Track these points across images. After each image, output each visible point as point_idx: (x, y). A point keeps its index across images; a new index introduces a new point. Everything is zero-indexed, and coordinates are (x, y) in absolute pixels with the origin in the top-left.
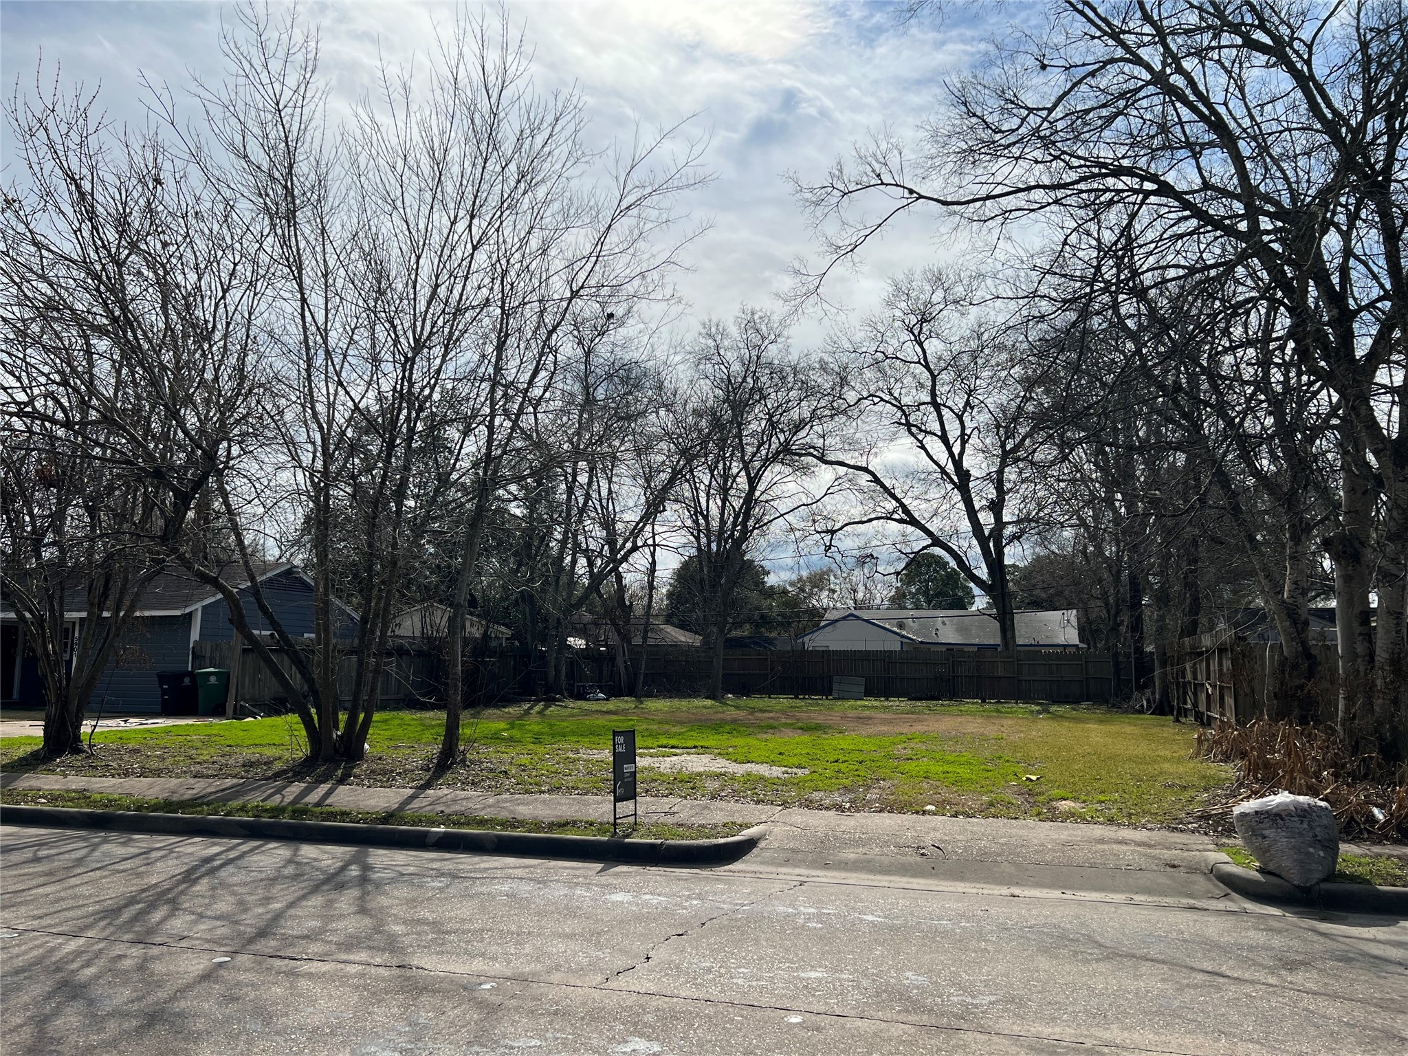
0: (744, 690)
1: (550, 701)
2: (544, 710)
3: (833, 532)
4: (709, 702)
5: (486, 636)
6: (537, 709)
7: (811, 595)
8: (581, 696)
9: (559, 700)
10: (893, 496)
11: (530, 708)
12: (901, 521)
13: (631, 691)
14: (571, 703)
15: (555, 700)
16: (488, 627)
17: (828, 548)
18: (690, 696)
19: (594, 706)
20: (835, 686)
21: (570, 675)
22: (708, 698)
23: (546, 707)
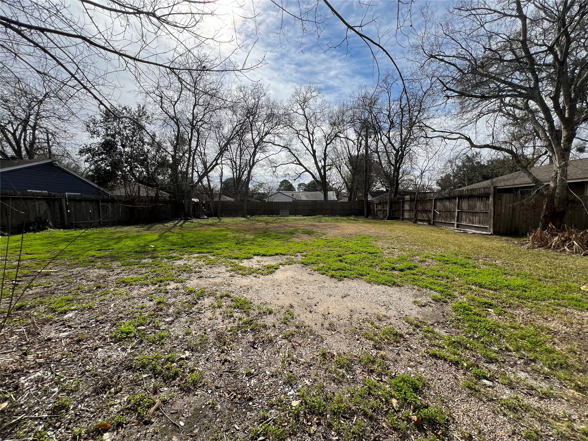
0: (252, 214)
1: (186, 220)
2: (183, 224)
3: (276, 167)
4: (243, 219)
5: (157, 195)
6: (180, 223)
7: (259, 189)
8: (198, 217)
9: (190, 219)
10: (295, 156)
11: (177, 223)
12: (297, 164)
13: (215, 215)
14: (195, 220)
15: (188, 219)
16: (157, 192)
17: (274, 172)
18: (236, 216)
19: (203, 222)
20: (280, 212)
21: (194, 210)
22: (242, 217)
23: (184, 222)
